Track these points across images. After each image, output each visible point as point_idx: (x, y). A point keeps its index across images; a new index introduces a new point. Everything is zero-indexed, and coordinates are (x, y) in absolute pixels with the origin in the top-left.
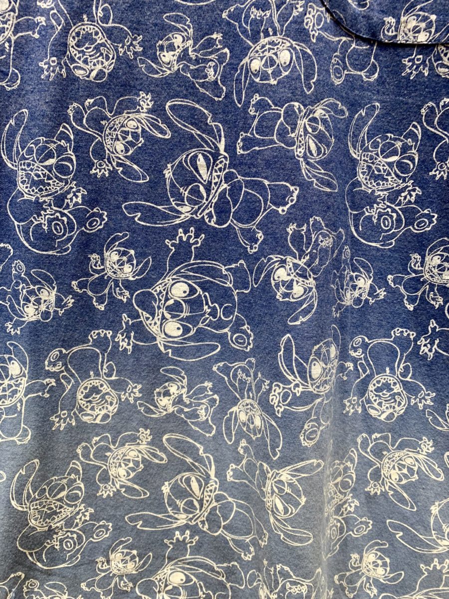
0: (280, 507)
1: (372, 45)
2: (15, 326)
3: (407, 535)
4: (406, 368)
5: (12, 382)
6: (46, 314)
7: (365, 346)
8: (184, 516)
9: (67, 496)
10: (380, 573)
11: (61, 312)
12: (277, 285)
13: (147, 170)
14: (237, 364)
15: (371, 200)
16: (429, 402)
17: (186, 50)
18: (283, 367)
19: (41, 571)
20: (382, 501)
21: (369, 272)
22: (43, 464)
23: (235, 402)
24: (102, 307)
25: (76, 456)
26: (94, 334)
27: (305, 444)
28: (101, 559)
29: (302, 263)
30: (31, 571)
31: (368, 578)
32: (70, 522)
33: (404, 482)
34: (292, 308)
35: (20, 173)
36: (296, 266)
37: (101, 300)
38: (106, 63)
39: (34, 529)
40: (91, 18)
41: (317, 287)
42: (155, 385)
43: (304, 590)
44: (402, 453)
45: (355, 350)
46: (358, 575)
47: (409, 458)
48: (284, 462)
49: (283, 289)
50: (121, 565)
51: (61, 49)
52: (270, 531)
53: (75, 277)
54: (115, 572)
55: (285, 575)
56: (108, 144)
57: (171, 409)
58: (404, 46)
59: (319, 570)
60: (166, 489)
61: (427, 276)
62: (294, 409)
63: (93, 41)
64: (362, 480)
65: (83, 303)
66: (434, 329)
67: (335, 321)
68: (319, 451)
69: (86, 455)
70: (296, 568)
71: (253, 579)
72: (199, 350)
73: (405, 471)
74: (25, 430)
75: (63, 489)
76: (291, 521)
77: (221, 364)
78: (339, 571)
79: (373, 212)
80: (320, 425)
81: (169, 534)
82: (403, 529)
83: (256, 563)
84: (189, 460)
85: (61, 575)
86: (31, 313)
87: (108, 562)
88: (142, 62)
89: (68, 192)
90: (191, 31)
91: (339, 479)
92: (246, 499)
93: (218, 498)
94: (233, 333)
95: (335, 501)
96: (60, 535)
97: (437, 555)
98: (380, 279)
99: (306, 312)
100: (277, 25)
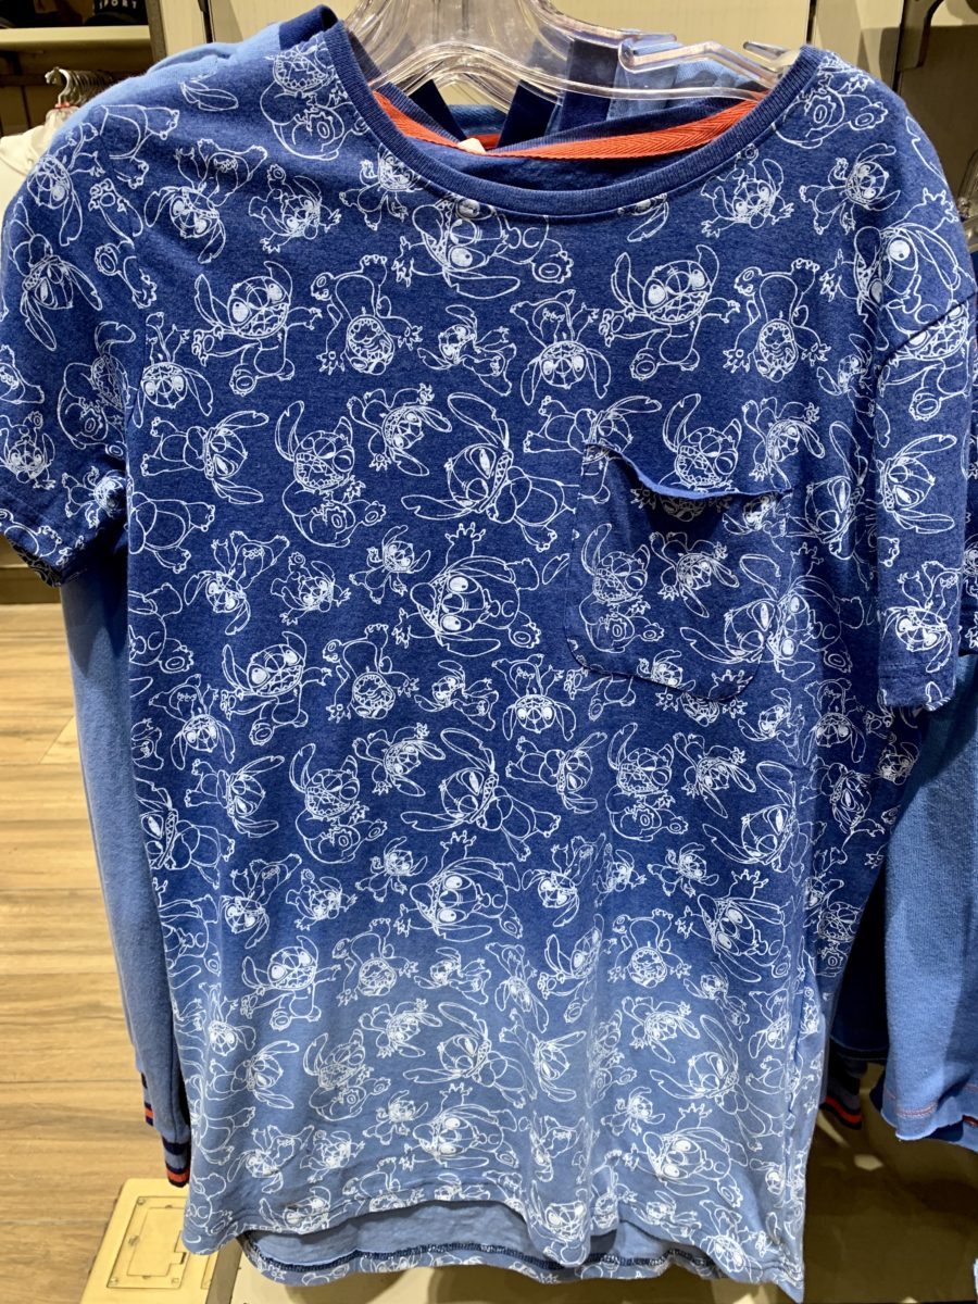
0: (548, 1072)
1: (629, 679)
2: (305, 923)
3: (668, 1084)
4: (666, 944)
5: (302, 970)
6: (333, 913)
7: (627, 923)
8: (459, 1071)
9: (351, 1060)
10: (644, 1115)
11: (346, 909)
12: (543, 894)
13: (424, 787)
14: (508, 946)
15: (631, 802)
16: (686, 973)
17: (459, 691)
18: (549, 961)
19: (329, 1123)
20: (645, 1053)
21: (630, 861)
22: (331, 1036)
23: (506, 977)
24: (381, 900)
25: (358, 1025)
26: (374, 923)
27: (568, 1020)
28: (381, 1109)
29: (565, 875)
30: (320, 1123)
31: (633, 1119)
32: (352, 1081)
33: (665, 1038)
34: (555, 914)
35: (308, 796)
36: (559, 879)
37: (380, 894)
38: (386, 703)
39: (323, 1089)
40: (373, 669)
41: (579, 893)
42: (430, 963)
43: (569, 1136)
44: (663, 1014)
45: (619, 927)
46: (624, 1117)
47: (669, 1019)
48: (549, 1036)
49: (548, 898)
50: (399, 1114)
51: (346, 696)
52: (539, 1089)
53: (358, 879)
54: (394, 1119)
55: (552, 1125)
56: (388, 767)
57: (446, 983)
58: (658, 684)
59: (583, 1119)
60: (441, 1048)
61: (681, 871)
62: (559, 994)
63: (374, 687)
64: (626, 1036)
65: (365, 899)
66: (689, 914)
67: (598, 910)
68: (582, 1023)
69: (367, 1023)
70: (562, 1119)
71: (524, 1124)
72: (472, 933)
73: (666, 1029)
74: (315, 1010)
75: (347, 1054)
76: (557, 1083)
77: (493, 944)
78: (605, 1114)
79: (633, 812)
80: (582, 1003)
81: (445, 1086)
82: (663, 1078)
83: (526, 1111)
84: (463, 1024)
85: (345, 1125)
86: (320, 914)
87: (387, 1111)
88: (419, 699)
89: (353, 810)
90: (463, 676)
91: (604, 1038)
92: (517, 1057)
93: (491, 1056)
94: (504, 920)
95: (600, 1057)
96: (344, 1092)
97: (694, 1101)
98: (641, 867)
99: (568, 916)
100: (541, 686)
